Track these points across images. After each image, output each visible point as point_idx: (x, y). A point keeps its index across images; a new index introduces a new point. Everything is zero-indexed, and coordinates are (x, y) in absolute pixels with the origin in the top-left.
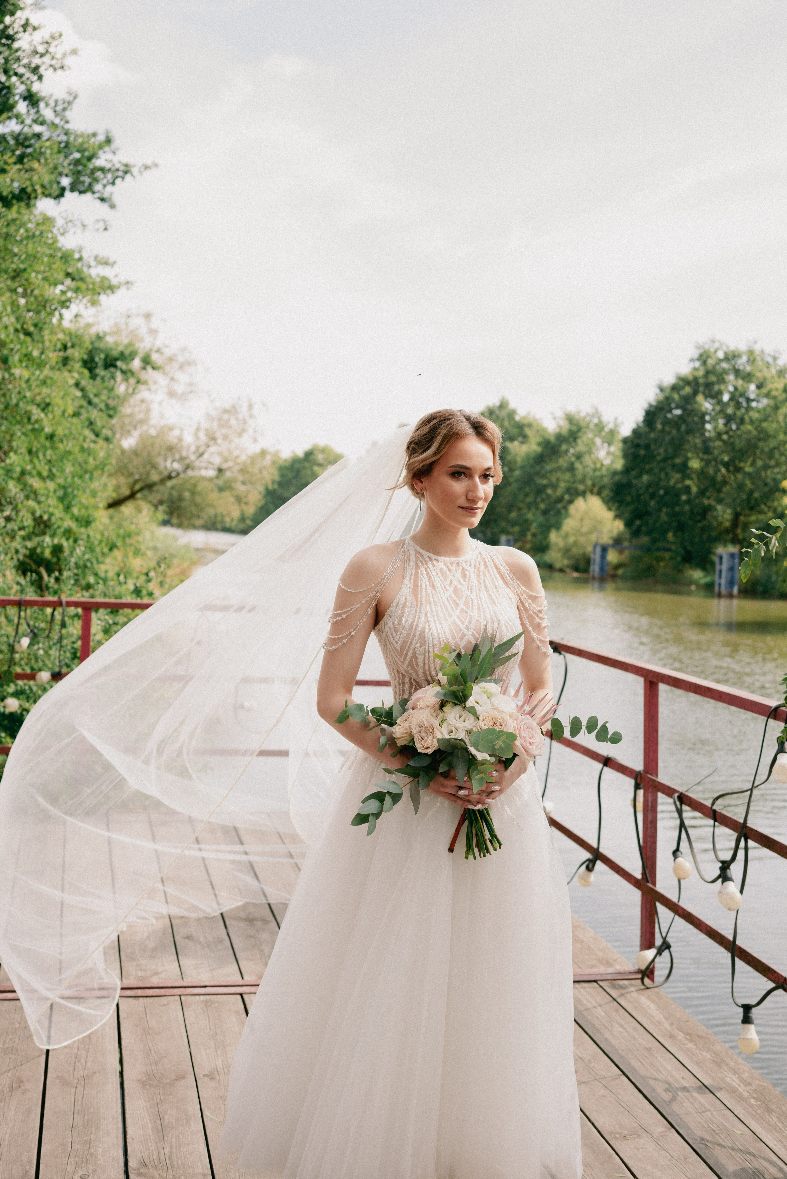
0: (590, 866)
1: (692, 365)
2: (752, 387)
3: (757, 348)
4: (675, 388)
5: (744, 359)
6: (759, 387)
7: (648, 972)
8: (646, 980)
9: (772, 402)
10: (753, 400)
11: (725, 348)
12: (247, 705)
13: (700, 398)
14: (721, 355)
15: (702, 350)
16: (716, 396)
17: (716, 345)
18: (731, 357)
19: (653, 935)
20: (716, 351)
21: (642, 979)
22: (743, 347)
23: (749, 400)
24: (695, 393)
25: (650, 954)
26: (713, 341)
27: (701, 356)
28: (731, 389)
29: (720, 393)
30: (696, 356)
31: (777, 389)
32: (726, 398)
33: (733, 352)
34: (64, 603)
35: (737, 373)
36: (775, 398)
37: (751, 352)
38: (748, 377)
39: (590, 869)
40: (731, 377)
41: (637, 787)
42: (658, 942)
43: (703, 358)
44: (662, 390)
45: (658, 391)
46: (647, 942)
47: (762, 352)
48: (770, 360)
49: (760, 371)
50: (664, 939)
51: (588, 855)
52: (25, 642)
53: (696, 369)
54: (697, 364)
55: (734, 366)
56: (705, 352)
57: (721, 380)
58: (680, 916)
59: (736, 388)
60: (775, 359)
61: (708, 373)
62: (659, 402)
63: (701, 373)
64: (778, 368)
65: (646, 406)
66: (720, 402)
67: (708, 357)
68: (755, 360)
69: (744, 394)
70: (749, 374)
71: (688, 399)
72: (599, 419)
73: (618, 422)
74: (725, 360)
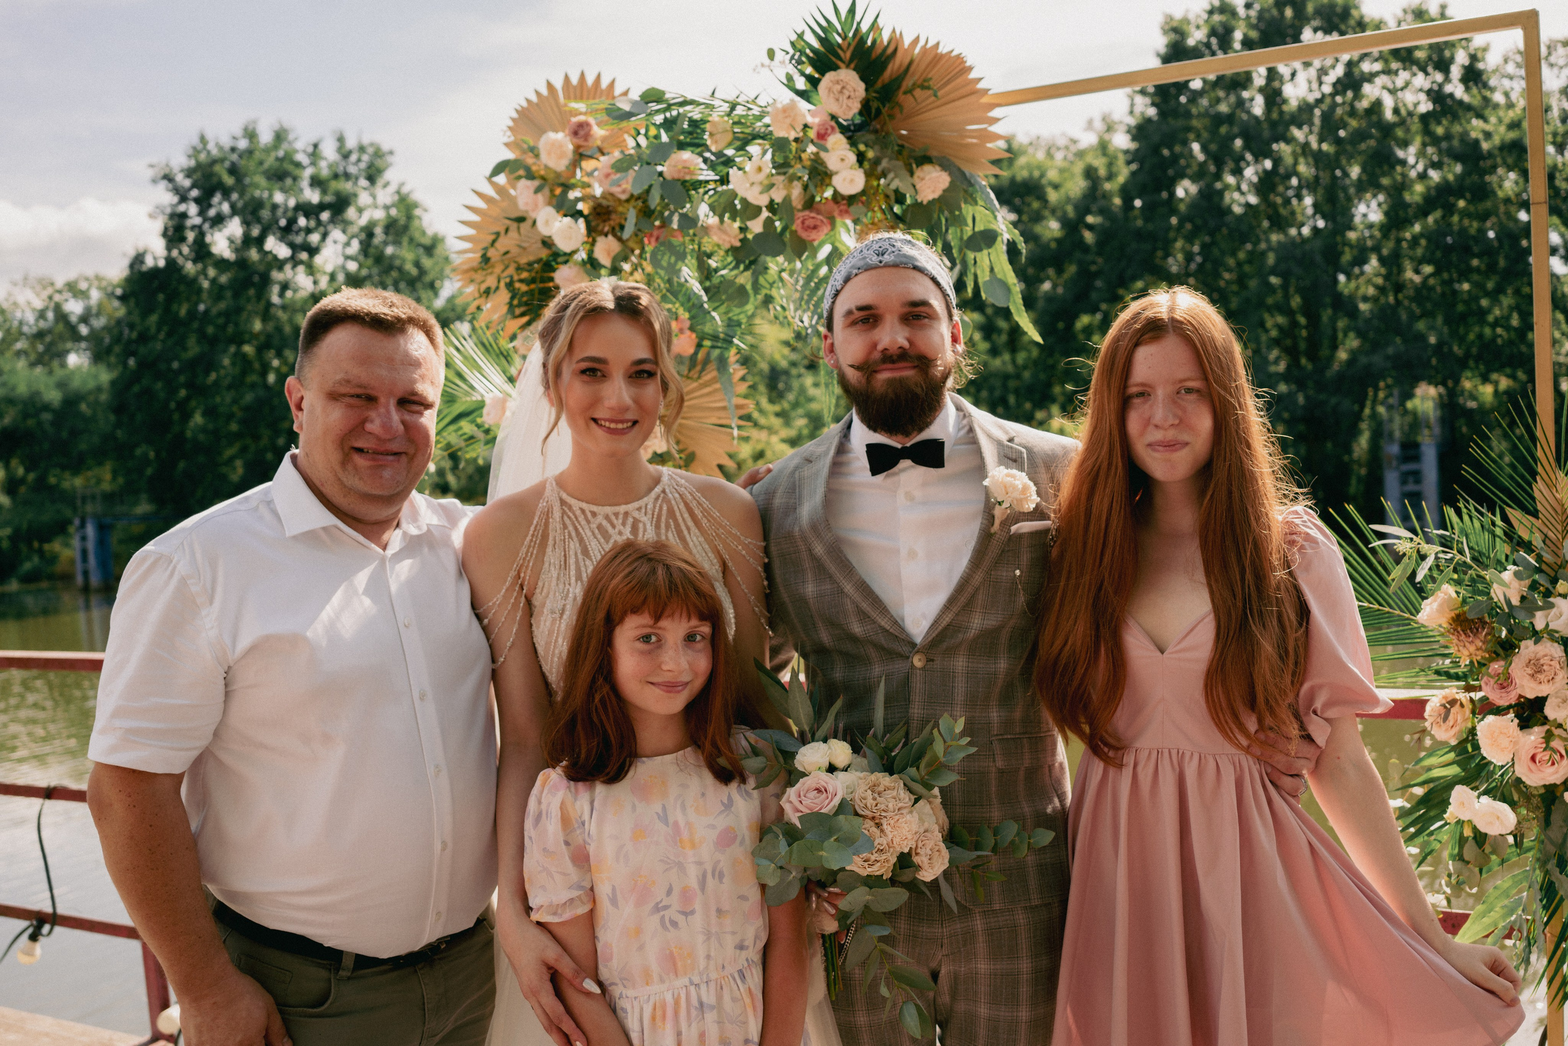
0: (32, 935)
39: (32, 939)
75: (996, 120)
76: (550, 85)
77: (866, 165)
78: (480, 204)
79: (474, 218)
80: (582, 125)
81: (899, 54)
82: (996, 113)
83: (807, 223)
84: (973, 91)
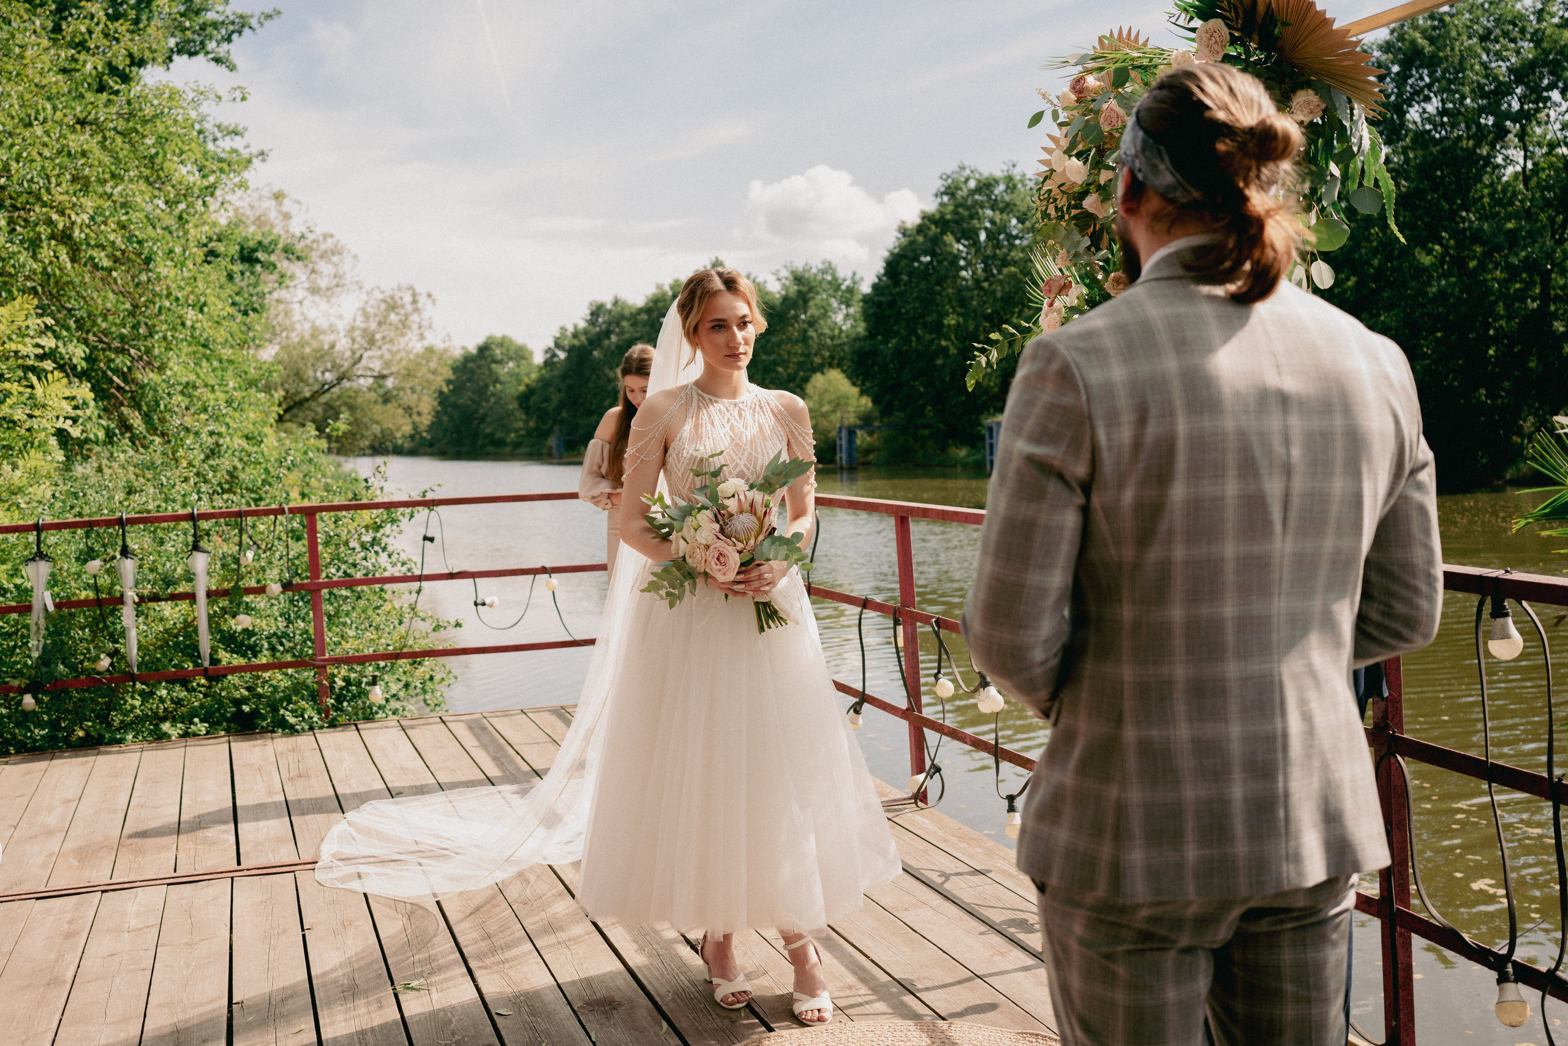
0: (856, 709)
1: (939, 200)
2: (1014, 221)
3: (1016, 173)
4: (920, 229)
5: (1002, 187)
6: (1021, 221)
7: (920, 796)
8: (920, 804)
10: (1016, 237)
11: (977, 176)
12: (487, 601)
13: (949, 238)
14: (972, 184)
15: (950, 181)
16: (970, 235)
17: (967, 172)
18: (986, 186)
19: (923, 761)
20: (967, 180)
21: (916, 803)
22: (998, 173)
23: (1011, 237)
24: (944, 233)
25: (922, 777)
26: (962, 168)
27: (948, 188)
28: (988, 225)
29: (975, 231)
30: (943, 189)
32: (983, 236)
33: (987, 179)
34: (287, 510)
35: (994, 204)
37: (1010, 178)
38: (1007, 208)
39: (857, 712)
40: (987, 211)
41: (896, 623)
42: (928, 764)
43: (950, 191)
44: (904, 235)
45: (900, 236)
46: (919, 768)
47: (1022, 176)
49: (1021, 200)
50: (933, 761)
51: (855, 700)
52: (250, 555)
53: (942, 204)
54: (944, 198)
55: (990, 197)
56: (953, 183)
57: (975, 215)
58: (946, 734)
59: (993, 224)
61: (958, 208)
62: (903, 248)
63: (951, 208)
65: (886, 254)
66: (976, 243)
67: (958, 188)
68: (1015, 187)
69: (1003, 228)
70: (1008, 205)
71: (936, 241)
72: (833, 275)
73: (858, 277)
74: (978, 190)
79: (1046, 157)
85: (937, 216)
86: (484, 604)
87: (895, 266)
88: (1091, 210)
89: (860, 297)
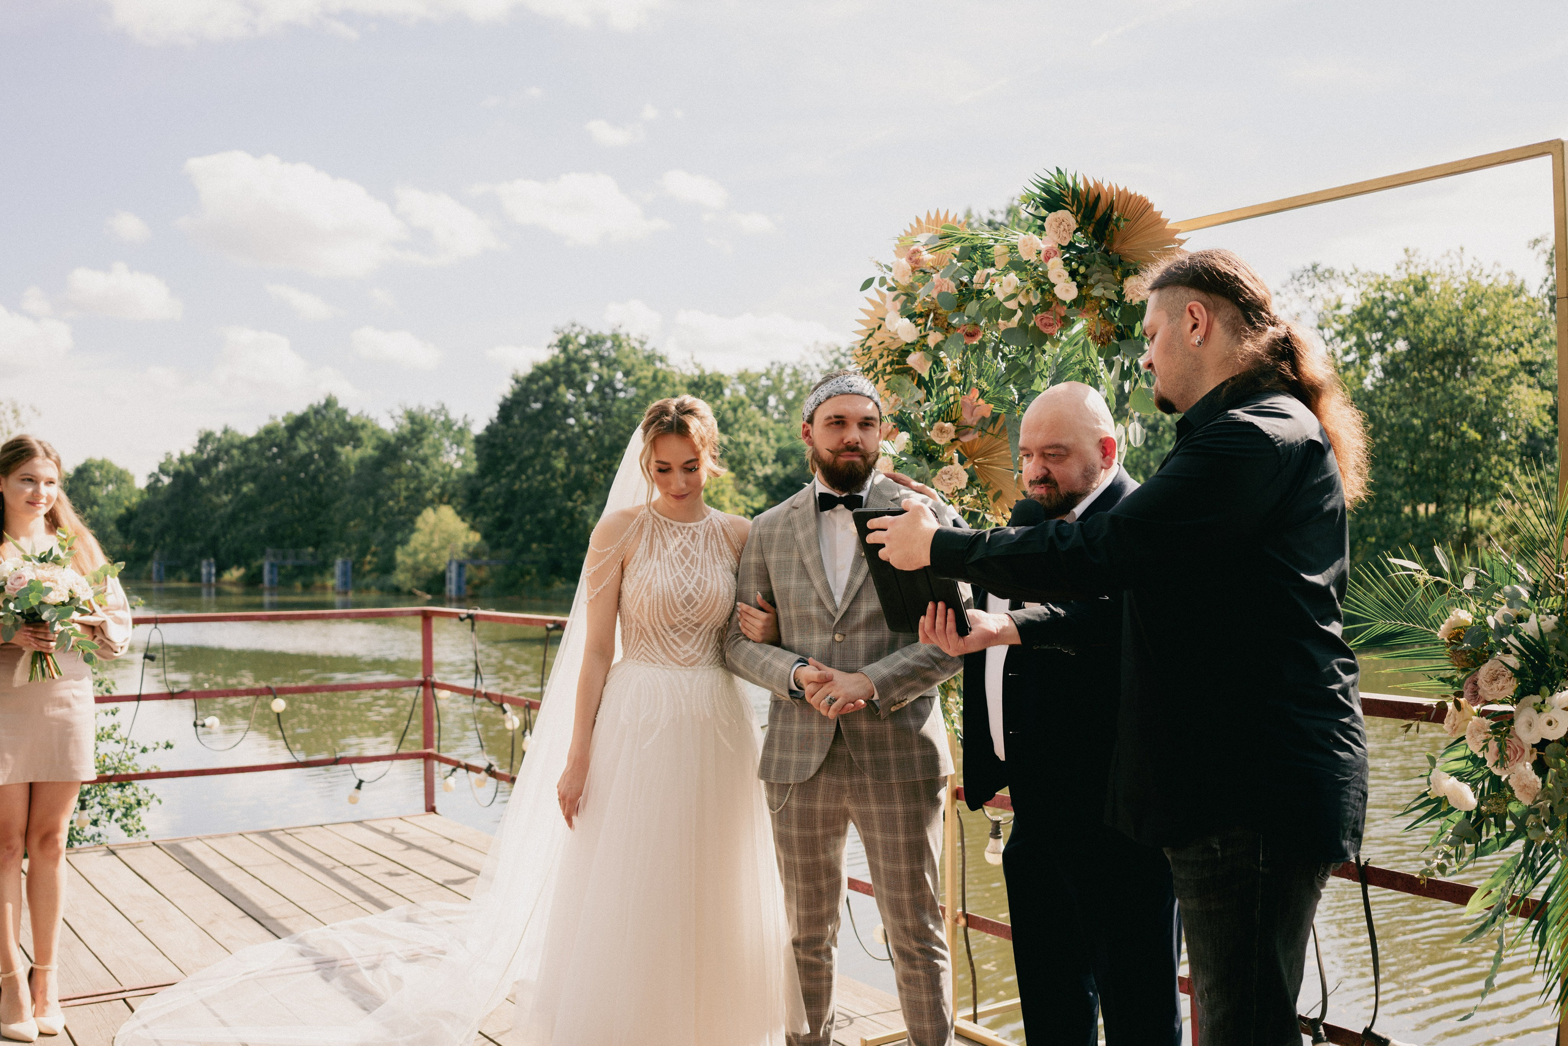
1: (550, 352)
2: (619, 375)
3: (622, 332)
4: (531, 379)
5: (609, 344)
6: (627, 374)
9: (642, 392)
10: (621, 390)
11: (587, 333)
12: (208, 722)
13: (562, 389)
14: (582, 340)
15: (561, 336)
16: (579, 386)
17: (577, 329)
18: (594, 342)
20: (577, 336)
22: (607, 332)
23: (615, 391)
24: (556, 384)
26: (574, 325)
27: (560, 341)
28: (596, 378)
29: (583, 384)
30: (555, 342)
31: (646, 378)
32: (590, 388)
33: (596, 336)
35: (601, 358)
36: (644, 387)
37: (615, 337)
38: (614, 364)
40: (595, 365)
43: (564, 344)
44: (517, 381)
45: (513, 382)
47: (628, 335)
48: (637, 345)
49: (627, 357)
53: (555, 356)
54: (556, 351)
55: (598, 353)
56: (565, 337)
57: (585, 369)
59: (601, 377)
60: (642, 343)
61: (569, 360)
62: (515, 394)
63: (561, 360)
64: (646, 354)
65: (500, 400)
66: (584, 394)
67: (569, 342)
68: (620, 346)
69: (610, 384)
70: (615, 361)
71: (548, 390)
72: (446, 416)
73: (469, 419)
74: (588, 345)
75: (1181, 242)
76: (918, 221)
77: (1078, 278)
78: (871, 308)
79: (866, 317)
80: (916, 252)
81: (1103, 197)
82: (1177, 236)
83: (1044, 321)
84: (1157, 221)
85: (550, 366)
86: (203, 726)
87: (507, 410)
88: (916, 367)
89: (472, 437)
